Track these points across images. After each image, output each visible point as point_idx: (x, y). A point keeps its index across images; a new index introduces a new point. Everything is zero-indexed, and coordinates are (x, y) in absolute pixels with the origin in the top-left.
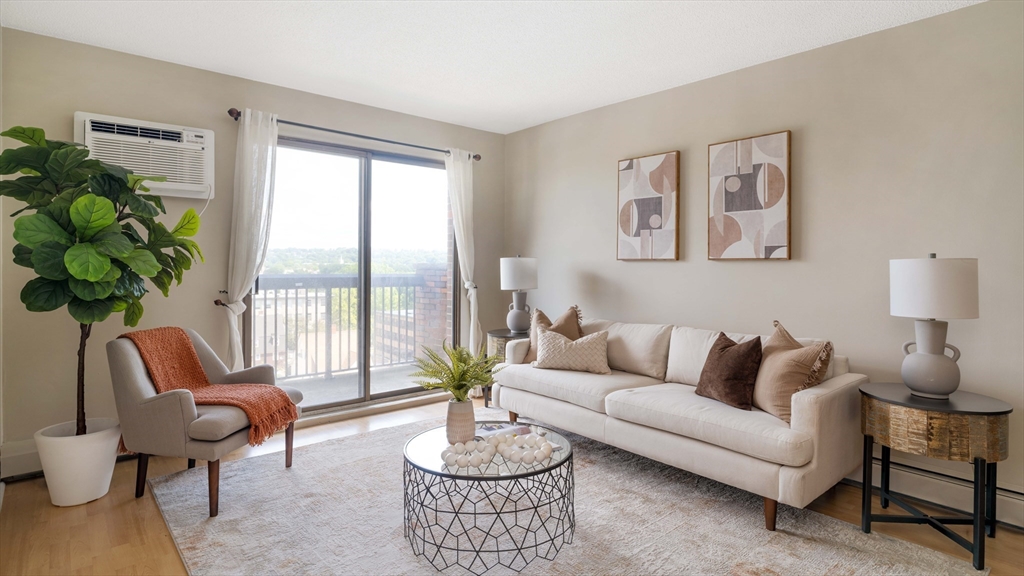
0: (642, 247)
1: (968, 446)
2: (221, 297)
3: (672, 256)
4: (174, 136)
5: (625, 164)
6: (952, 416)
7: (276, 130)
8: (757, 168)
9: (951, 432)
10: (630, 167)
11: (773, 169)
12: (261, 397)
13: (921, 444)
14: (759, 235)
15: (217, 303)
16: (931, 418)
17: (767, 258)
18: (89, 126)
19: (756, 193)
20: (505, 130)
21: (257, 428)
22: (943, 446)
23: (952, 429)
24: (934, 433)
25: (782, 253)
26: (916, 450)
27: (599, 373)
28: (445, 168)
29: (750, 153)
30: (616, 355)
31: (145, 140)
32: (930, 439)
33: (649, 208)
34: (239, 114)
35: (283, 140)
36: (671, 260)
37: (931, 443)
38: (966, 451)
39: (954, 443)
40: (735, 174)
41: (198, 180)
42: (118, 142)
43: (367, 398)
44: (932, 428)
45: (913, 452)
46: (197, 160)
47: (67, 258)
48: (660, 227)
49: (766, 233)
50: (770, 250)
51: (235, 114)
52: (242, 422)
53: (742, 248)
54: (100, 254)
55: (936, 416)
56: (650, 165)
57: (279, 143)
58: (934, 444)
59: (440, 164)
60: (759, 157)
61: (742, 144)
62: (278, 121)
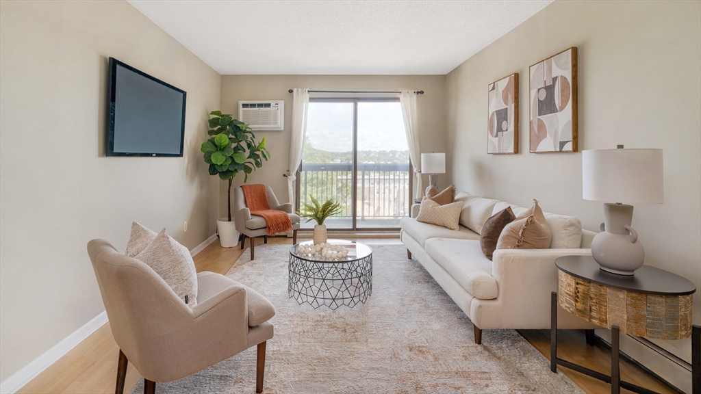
0: (499, 144)
1: (606, 313)
2: (286, 173)
3: (511, 150)
4: (268, 105)
5: (491, 86)
6: (592, 285)
7: (308, 96)
8: (555, 79)
9: (591, 298)
10: (493, 89)
11: (564, 79)
12: (275, 216)
13: (571, 304)
14: (556, 132)
15: (284, 175)
16: (577, 284)
17: (561, 151)
18: (241, 106)
19: (554, 100)
20: (445, 73)
21: (269, 228)
22: (585, 309)
23: (592, 296)
24: (580, 297)
25: (569, 147)
26: (569, 308)
27: (451, 229)
28: (399, 101)
29: (550, 69)
30: (464, 218)
31: (258, 109)
32: (576, 301)
33: (502, 115)
34: (292, 91)
35: (312, 99)
36: (511, 154)
37: (577, 304)
38: (604, 317)
39: (594, 308)
40: (543, 86)
41: (276, 123)
42: (249, 111)
43: (355, 229)
44: (578, 292)
45: (567, 309)
46: (276, 114)
47: (212, 158)
48: (507, 130)
49: (560, 131)
50: (562, 144)
51: (291, 91)
52: (264, 225)
53: (547, 144)
54: (223, 155)
55: (581, 282)
56: (502, 85)
57: (310, 101)
58: (580, 306)
59: (397, 99)
60: (557, 72)
61: (547, 63)
62: (309, 91)
